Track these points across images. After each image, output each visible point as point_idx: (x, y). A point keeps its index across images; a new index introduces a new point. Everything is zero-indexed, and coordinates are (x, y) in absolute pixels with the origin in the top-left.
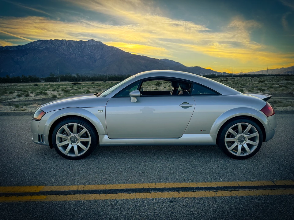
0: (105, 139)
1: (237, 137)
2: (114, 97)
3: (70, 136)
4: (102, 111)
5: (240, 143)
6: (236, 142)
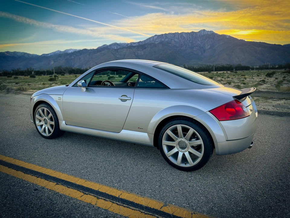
0: (63, 125)
1: (177, 142)
2: (73, 86)
3: (43, 118)
4: (60, 99)
5: (181, 150)
6: (176, 147)
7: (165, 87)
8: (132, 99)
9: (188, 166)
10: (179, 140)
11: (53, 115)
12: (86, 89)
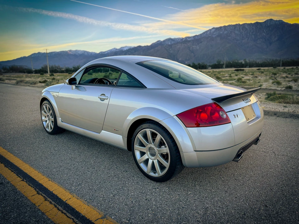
1: (147, 147)
3: (47, 115)
4: (57, 96)
5: (150, 157)
6: (146, 154)
7: (142, 86)
8: (109, 99)
9: (156, 175)
10: (149, 145)
11: (53, 112)
12: (76, 87)
